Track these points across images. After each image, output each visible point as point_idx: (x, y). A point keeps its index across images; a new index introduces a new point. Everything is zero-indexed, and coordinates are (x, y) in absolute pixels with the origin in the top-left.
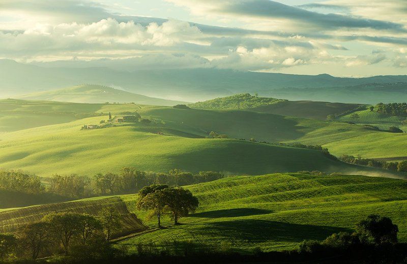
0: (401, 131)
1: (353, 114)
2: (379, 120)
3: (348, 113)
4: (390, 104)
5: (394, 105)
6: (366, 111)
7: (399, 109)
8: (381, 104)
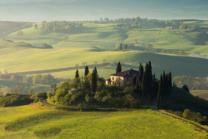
0: (52, 48)
1: (18, 31)
2: (42, 37)
3: (16, 31)
4: (52, 22)
5: (55, 22)
6: (31, 28)
7: (59, 26)
8: (45, 22)
